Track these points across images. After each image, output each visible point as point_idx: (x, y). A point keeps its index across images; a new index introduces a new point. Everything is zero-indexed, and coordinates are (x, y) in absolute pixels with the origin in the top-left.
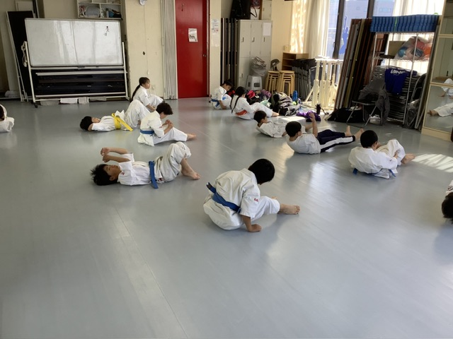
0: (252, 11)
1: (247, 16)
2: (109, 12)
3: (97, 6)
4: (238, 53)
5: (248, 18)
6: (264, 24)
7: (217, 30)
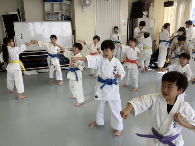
0: (144, 13)
1: (141, 16)
2: (64, 17)
3: (57, 13)
7: (126, 25)
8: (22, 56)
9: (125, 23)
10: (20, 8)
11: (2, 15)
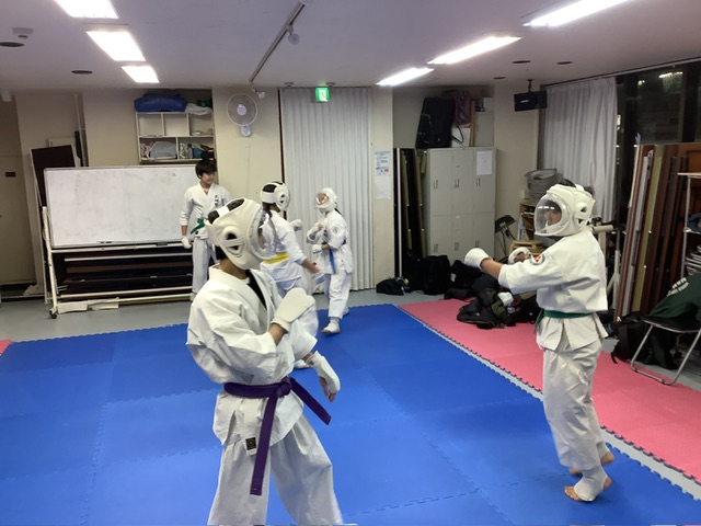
0: (456, 133)
1: (445, 141)
3: (172, 140)
4: (424, 210)
5: (448, 145)
6: (478, 153)
7: (387, 170)
8: (66, 260)
9: (383, 165)
10: (80, 129)
11: (33, 151)
